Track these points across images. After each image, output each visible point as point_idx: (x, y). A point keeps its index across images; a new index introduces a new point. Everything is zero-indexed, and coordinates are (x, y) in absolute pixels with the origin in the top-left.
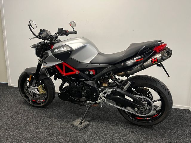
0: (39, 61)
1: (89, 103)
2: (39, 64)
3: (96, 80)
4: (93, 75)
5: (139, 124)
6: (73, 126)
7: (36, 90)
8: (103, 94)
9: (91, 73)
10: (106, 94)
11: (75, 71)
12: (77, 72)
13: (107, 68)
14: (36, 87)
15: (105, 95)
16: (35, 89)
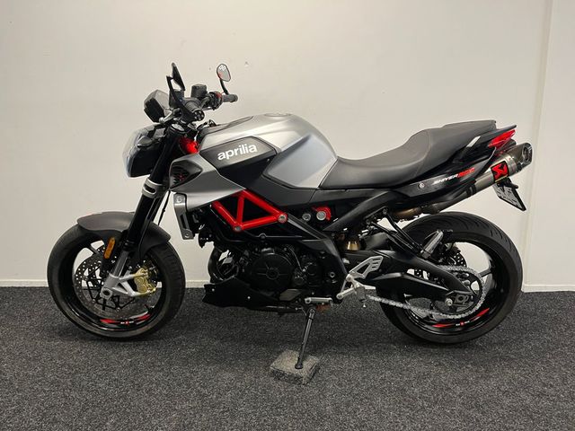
0: (148, 188)
1: (311, 303)
2: (144, 198)
3: (333, 235)
4: (326, 223)
5: (443, 342)
6: (278, 375)
7: (126, 285)
8: (359, 271)
9: (321, 216)
10: (367, 272)
11: (275, 215)
12: (282, 217)
13: (368, 198)
14: (128, 276)
15: (363, 276)
16: (124, 281)
